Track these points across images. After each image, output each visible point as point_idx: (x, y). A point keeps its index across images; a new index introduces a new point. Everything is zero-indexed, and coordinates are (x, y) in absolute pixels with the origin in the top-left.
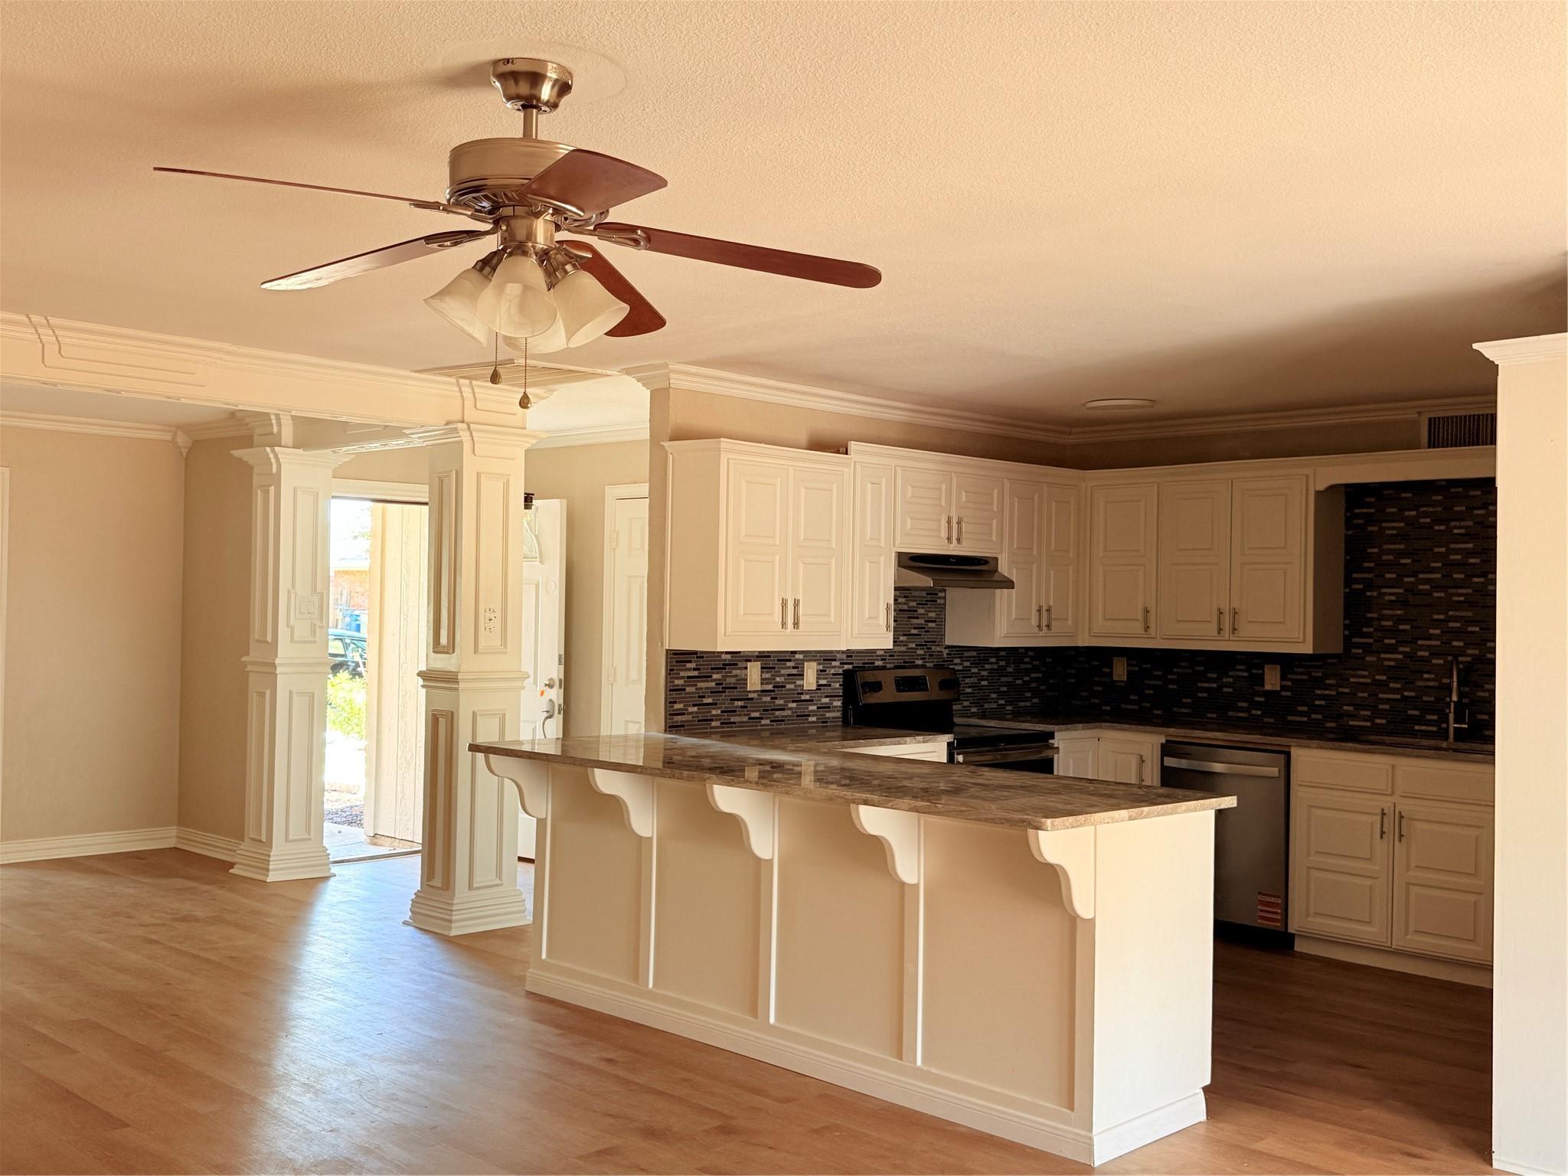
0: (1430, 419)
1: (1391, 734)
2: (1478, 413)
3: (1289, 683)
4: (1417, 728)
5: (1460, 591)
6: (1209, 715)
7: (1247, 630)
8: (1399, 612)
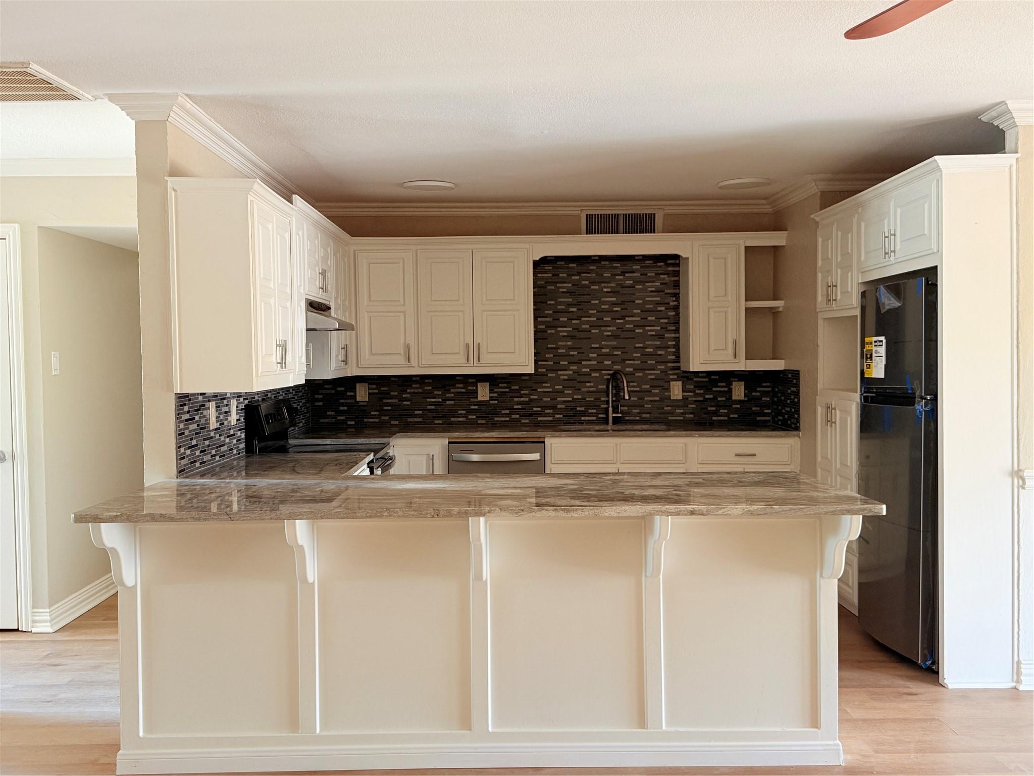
0: (587, 215)
1: (565, 424)
2: (618, 213)
3: (496, 395)
4: (583, 418)
5: (608, 328)
6: (436, 422)
7: (486, 358)
8: (570, 343)
